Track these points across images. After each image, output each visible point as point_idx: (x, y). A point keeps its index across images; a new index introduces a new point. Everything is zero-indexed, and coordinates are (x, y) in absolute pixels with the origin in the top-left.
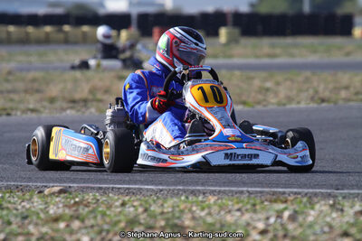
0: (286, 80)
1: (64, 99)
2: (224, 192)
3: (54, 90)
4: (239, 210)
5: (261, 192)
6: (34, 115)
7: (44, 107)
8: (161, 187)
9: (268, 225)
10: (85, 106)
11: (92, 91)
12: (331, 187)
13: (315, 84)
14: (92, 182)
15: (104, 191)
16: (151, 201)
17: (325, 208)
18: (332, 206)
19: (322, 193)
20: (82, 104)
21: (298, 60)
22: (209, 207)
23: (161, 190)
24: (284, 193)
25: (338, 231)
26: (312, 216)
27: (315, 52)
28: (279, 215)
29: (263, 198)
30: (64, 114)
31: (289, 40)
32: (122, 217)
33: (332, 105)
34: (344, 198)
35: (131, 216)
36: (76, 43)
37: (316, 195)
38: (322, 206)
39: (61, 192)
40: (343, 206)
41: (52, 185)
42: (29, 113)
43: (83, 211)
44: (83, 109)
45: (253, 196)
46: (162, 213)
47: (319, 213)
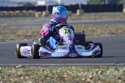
0: (100, 27)
1: (23, 35)
2: (78, 65)
3: (20, 33)
4: (83, 71)
5: (91, 65)
6: (13, 41)
7: (16, 38)
8: (56, 64)
9: (93, 76)
10: (31, 37)
11: (33, 33)
12: (115, 63)
13: (110, 28)
14: (33, 63)
15: (37, 66)
16: (53, 69)
17: (113, 70)
18: (115, 69)
19: (112, 65)
20: (29, 37)
21: (104, 20)
22: (73, 70)
23: (57, 65)
24: (99, 65)
25: (117, 78)
26: (108, 72)
27: (110, 17)
28: (97, 72)
29: (92, 67)
30: (23, 40)
31: (101, 14)
32: (43, 75)
33: (116, 35)
34: (119, 66)
35: (46, 74)
36: (27, 16)
37: (110, 65)
38: (112, 69)
39: (22, 67)
40: (119, 69)
41: (19, 64)
42: (11, 40)
43: (29, 73)
44: (30, 39)
45: (88, 66)
46: (57, 73)
47: (111, 71)
